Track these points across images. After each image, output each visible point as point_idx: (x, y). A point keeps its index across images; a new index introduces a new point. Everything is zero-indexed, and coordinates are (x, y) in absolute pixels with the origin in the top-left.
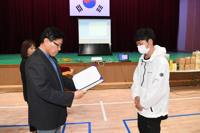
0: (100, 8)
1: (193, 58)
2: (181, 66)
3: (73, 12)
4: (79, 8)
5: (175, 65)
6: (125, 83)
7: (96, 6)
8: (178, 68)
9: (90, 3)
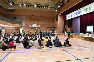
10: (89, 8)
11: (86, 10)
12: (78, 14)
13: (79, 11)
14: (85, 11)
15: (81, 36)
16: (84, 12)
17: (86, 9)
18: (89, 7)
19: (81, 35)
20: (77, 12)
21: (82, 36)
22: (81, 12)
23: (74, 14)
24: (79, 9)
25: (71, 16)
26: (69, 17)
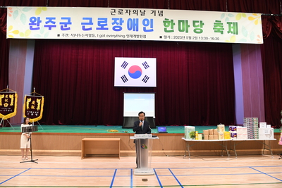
0: (146, 79)
1: (216, 130)
2: (206, 136)
3: (118, 82)
4: (124, 79)
5: (200, 136)
6: (163, 151)
7: (142, 77)
8: (203, 138)
9: (135, 73)
11: (176, 27)
12: (124, 26)
13: (133, 16)
14: (169, 29)
15: (189, 139)
16: (166, 31)
17: (176, 22)
18: (194, 22)
19: (193, 136)
20: (117, 16)
21: (199, 138)
22: (148, 28)
23: (95, 21)
24: (132, 9)
25: (58, 21)
26: (42, 25)
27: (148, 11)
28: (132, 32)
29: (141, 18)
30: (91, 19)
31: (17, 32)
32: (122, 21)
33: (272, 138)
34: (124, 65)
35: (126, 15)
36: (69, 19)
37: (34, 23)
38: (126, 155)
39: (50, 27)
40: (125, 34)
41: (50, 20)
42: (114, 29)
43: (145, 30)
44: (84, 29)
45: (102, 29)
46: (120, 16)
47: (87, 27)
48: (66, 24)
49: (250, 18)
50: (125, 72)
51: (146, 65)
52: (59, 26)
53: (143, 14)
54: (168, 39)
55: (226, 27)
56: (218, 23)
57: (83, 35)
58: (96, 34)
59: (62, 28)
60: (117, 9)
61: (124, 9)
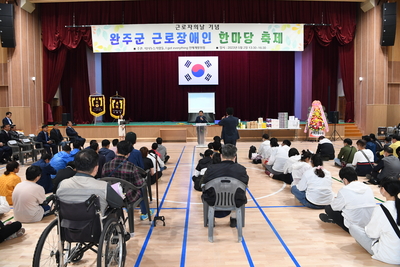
0: (208, 77)
1: (257, 122)
2: (248, 126)
3: (182, 81)
4: (188, 77)
5: (244, 126)
7: (205, 75)
8: (246, 128)
9: (198, 72)
10: (242, 35)
11: (230, 39)
12: (187, 39)
13: (194, 31)
14: (224, 40)
16: (221, 42)
17: (230, 34)
18: (245, 34)
20: (181, 30)
21: (243, 128)
22: (207, 40)
23: (163, 36)
24: (193, 24)
25: (133, 37)
26: (121, 40)
27: (207, 25)
28: (194, 44)
29: (201, 32)
30: (159, 34)
31: (101, 47)
32: (185, 35)
33: (298, 128)
34: (188, 64)
35: (188, 29)
36: (142, 35)
37: (114, 39)
38: (191, 141)
39: (127, 42)
40: (188, 46)
41: (127, 35)
42: (179, 42)
43: (204, 42)
44: (155, 43)
45: (169, 42)
46: (183, 31)
47: (157, 41)
48: (140, 39)
49: (294, 29)
50: (189, 71)
51: (209, 64)
52: (134, 41)
53: (202, 28)
54: (223, 50)
55: (272, 37)
56: (266, 33)
57: (155, 48)
58: (165, 47)
59: (137, 43)
60: (181, 25)
61: (187, 25)
